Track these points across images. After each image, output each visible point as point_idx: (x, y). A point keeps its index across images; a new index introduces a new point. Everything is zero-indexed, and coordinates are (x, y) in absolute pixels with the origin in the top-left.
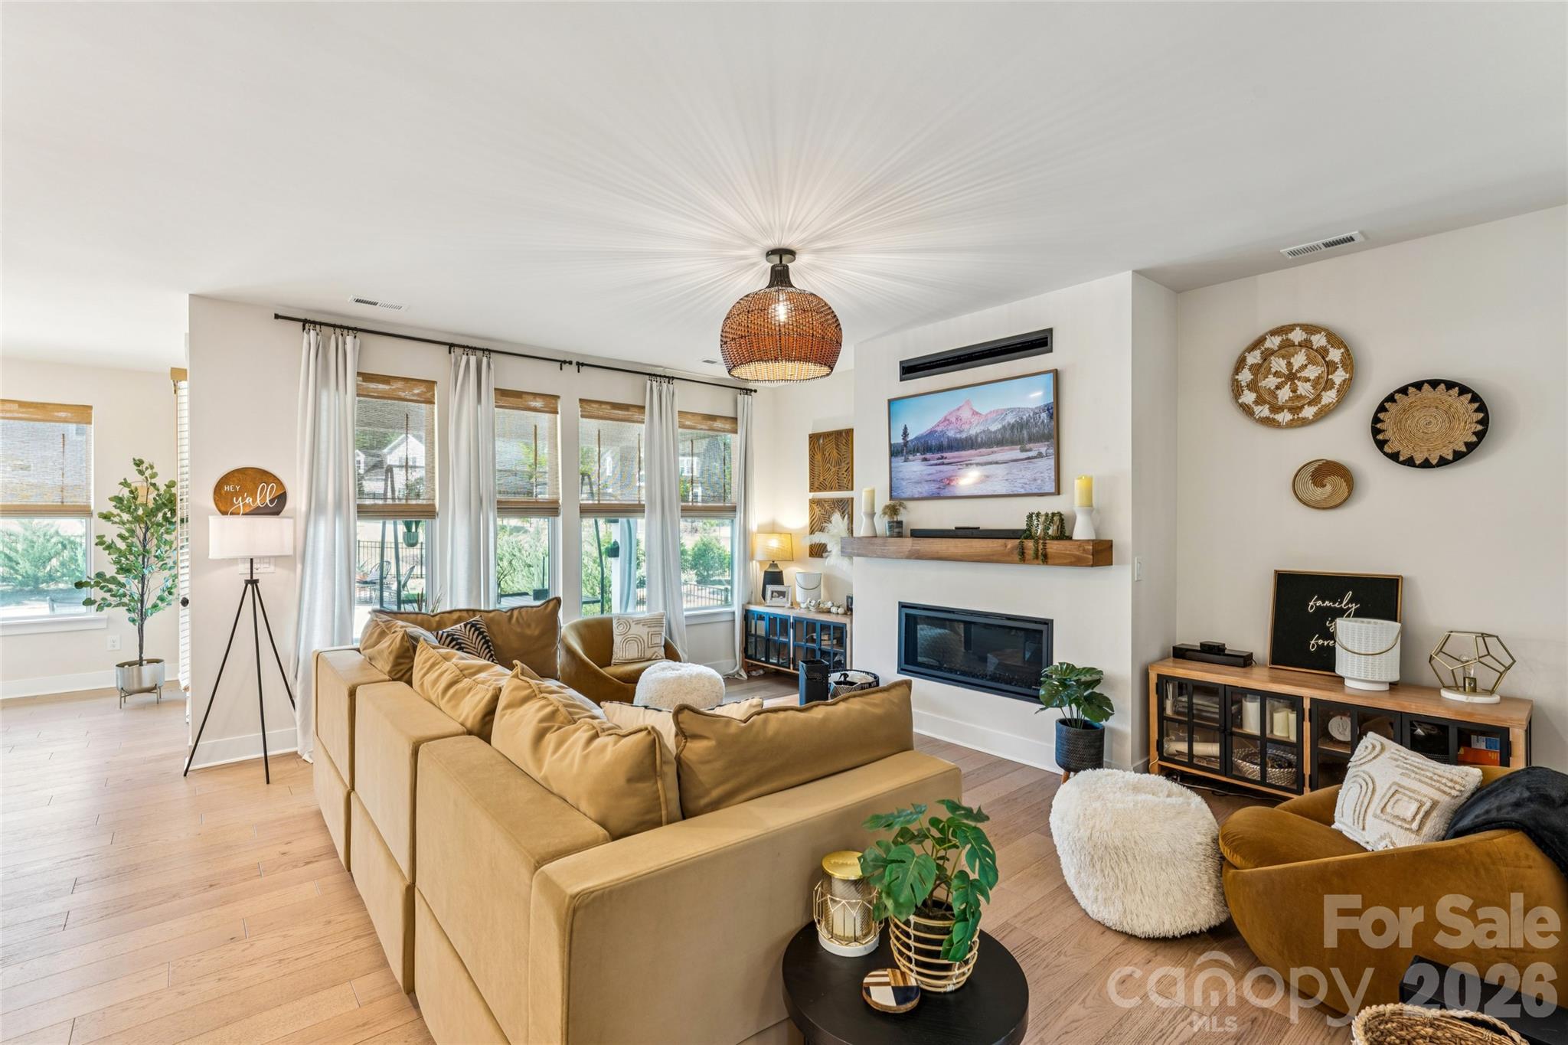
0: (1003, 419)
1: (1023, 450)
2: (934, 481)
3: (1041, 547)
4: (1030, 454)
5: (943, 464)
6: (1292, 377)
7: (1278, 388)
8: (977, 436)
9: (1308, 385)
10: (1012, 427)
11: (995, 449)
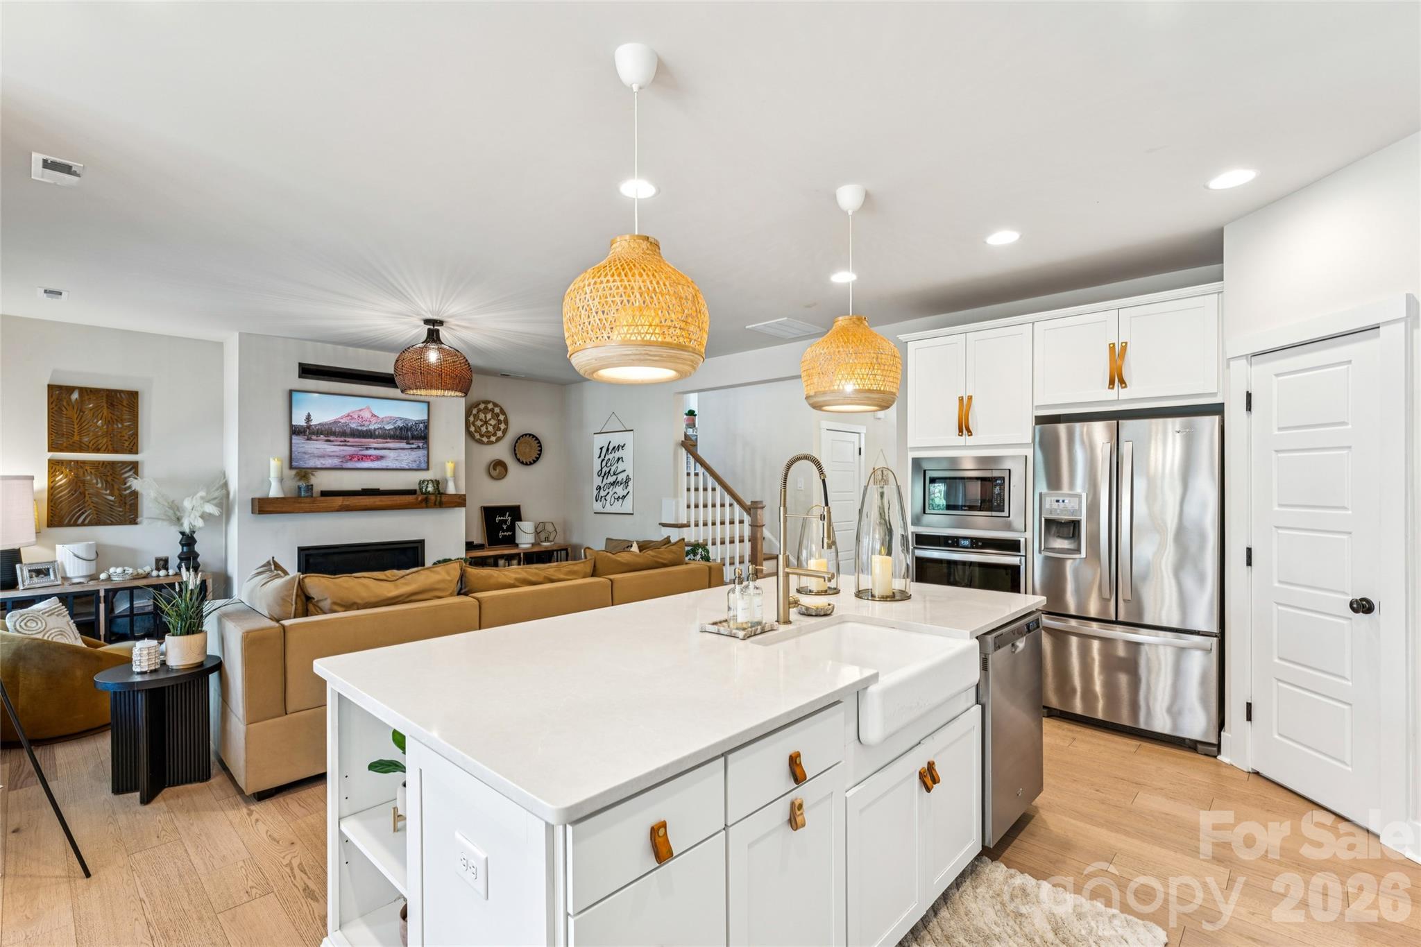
0: (395, 423)
1: (408, 443)
2: (337, 456)
3: (439, 498)
4: (413, 446)
5: (346, 445)
6: (486, 423)
7: (487, 429)
8: (375, 430)
9: (491, 427)
10: (401, 429)
11: (389, 440)
